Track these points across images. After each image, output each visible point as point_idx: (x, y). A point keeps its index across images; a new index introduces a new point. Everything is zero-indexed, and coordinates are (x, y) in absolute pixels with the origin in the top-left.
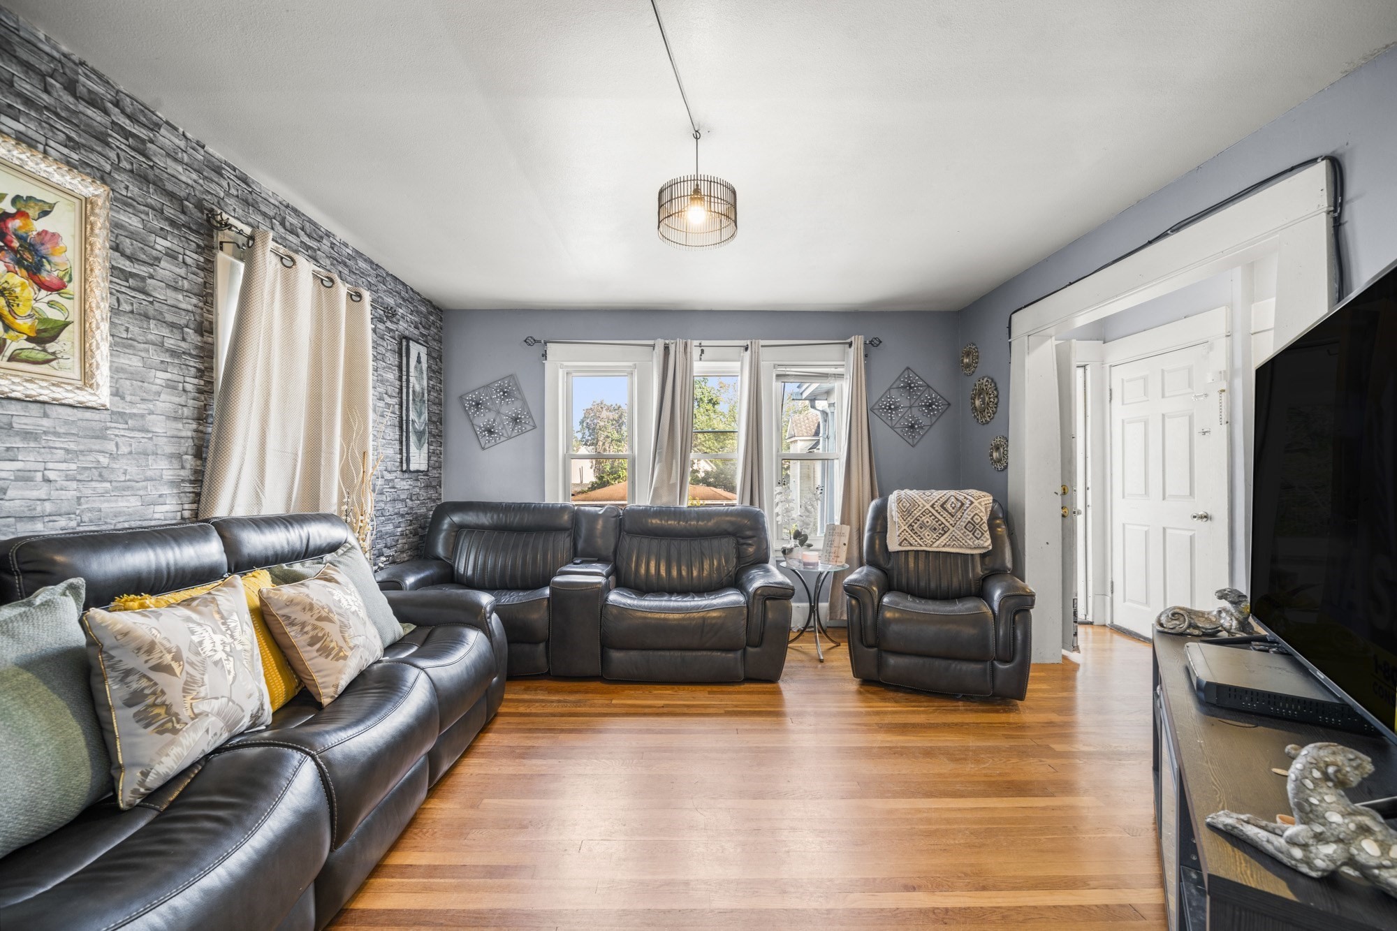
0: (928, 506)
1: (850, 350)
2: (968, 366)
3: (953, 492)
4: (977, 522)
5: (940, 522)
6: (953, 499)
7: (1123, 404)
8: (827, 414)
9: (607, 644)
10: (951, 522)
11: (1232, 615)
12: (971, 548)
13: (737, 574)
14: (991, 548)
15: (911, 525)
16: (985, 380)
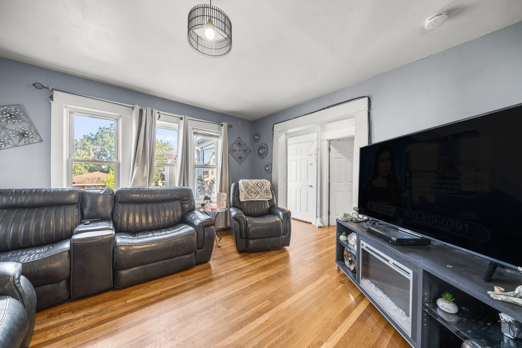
0: (252, 185)
1: (222, 127)
2: (257, 139)
3: (259, 180)
4: (268, 190)
5: (257, 190)
6: (260, 183)
7: (291, 156)
8: (199, 151)
9: (116, 268)
10: (260, 190)
11: (356, 214)
12: (266, 199)
13: (182, 217)
14: (272, 198)
15: (248, 192)
16: (264, 144)
